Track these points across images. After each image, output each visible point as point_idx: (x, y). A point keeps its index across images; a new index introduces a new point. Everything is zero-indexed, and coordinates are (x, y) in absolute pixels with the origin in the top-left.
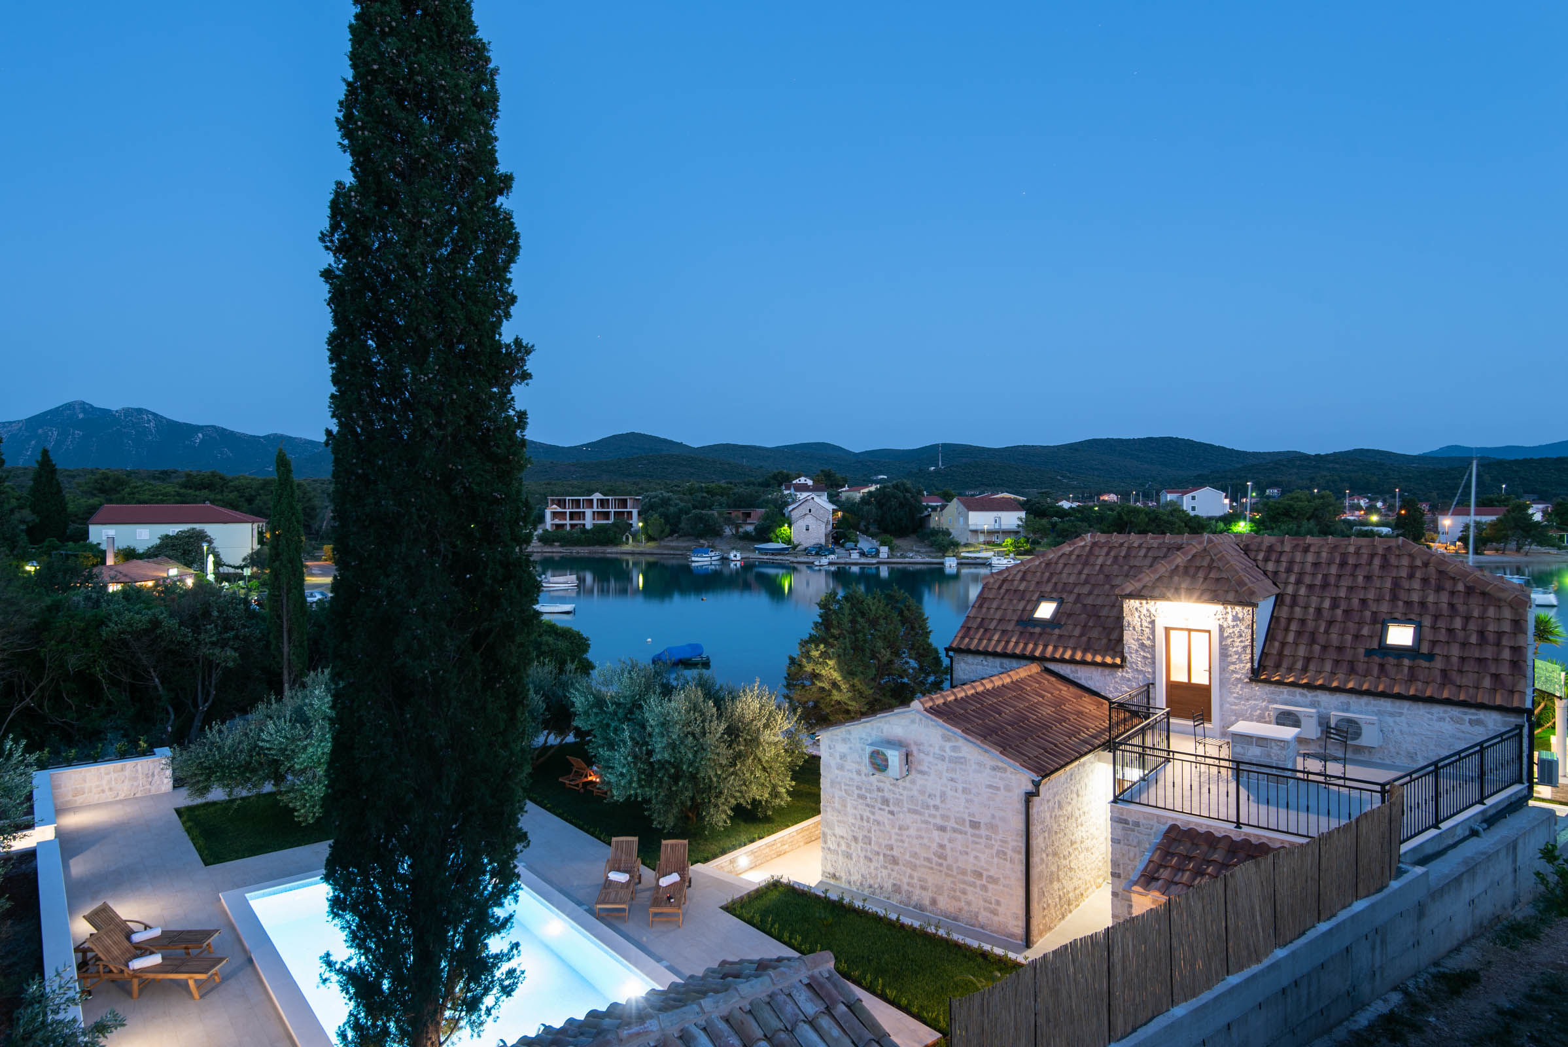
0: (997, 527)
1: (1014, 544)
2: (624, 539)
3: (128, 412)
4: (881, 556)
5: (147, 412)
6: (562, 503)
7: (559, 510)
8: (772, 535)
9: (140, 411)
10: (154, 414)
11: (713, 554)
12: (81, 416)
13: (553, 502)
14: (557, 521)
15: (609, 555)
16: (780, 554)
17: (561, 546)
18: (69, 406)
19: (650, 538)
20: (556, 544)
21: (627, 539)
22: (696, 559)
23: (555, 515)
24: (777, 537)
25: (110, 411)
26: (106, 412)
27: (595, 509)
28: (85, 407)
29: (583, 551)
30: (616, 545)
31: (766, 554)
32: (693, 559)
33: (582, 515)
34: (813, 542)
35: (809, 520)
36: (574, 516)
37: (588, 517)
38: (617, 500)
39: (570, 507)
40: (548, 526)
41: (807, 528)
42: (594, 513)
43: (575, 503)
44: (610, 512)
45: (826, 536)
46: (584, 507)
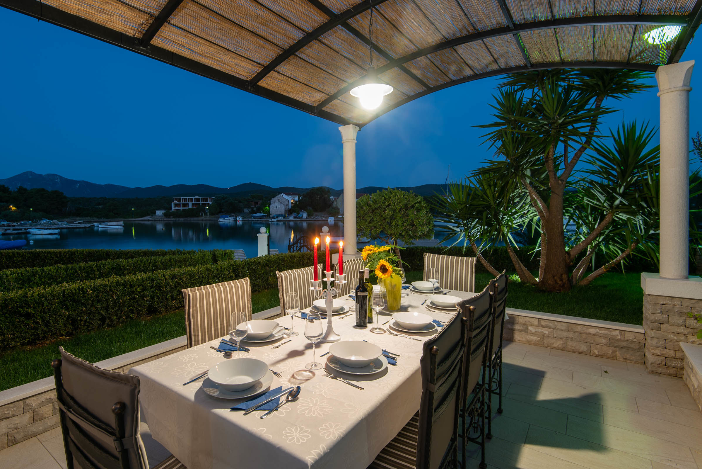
2: (201, 214)
3: (49, 175)
4: (303, 217)
5: (57, 175)
6: (179, 200)
7: (178, 203)
8: (261, 211)
9: (54, 175)
10: (60, 177)
11: (230, 218)
12: (30, 177)
13: (176, 199)
14: (177, 208)
15: (192, 221)
16: (261, 218)
17: (173, 218)
18: (25, 173)
19: (212, 214)
20: (172, 217)
21: (202, 214)
22: (221, 220)
23: (176, 205)
24: (263, 211)
25: (42, 175)
26: (40, 176)
27: (194, 202)
28: (31, 173)
29: (181, 220)
30: (197, 217)
31: (256, 218)
32: (220, 220)
33: (187, 205)
34: (279, 213)
35: (277, 204)
36: (184, 205)
37: (190, 206)
38: (203, 199)
39: (182, 202)
40: (173, 210)
41: (276, 207)
42: (193, 204)
43: (185, 200)
44: (200, 204)
45: (285, 211)
46: (189, 202)
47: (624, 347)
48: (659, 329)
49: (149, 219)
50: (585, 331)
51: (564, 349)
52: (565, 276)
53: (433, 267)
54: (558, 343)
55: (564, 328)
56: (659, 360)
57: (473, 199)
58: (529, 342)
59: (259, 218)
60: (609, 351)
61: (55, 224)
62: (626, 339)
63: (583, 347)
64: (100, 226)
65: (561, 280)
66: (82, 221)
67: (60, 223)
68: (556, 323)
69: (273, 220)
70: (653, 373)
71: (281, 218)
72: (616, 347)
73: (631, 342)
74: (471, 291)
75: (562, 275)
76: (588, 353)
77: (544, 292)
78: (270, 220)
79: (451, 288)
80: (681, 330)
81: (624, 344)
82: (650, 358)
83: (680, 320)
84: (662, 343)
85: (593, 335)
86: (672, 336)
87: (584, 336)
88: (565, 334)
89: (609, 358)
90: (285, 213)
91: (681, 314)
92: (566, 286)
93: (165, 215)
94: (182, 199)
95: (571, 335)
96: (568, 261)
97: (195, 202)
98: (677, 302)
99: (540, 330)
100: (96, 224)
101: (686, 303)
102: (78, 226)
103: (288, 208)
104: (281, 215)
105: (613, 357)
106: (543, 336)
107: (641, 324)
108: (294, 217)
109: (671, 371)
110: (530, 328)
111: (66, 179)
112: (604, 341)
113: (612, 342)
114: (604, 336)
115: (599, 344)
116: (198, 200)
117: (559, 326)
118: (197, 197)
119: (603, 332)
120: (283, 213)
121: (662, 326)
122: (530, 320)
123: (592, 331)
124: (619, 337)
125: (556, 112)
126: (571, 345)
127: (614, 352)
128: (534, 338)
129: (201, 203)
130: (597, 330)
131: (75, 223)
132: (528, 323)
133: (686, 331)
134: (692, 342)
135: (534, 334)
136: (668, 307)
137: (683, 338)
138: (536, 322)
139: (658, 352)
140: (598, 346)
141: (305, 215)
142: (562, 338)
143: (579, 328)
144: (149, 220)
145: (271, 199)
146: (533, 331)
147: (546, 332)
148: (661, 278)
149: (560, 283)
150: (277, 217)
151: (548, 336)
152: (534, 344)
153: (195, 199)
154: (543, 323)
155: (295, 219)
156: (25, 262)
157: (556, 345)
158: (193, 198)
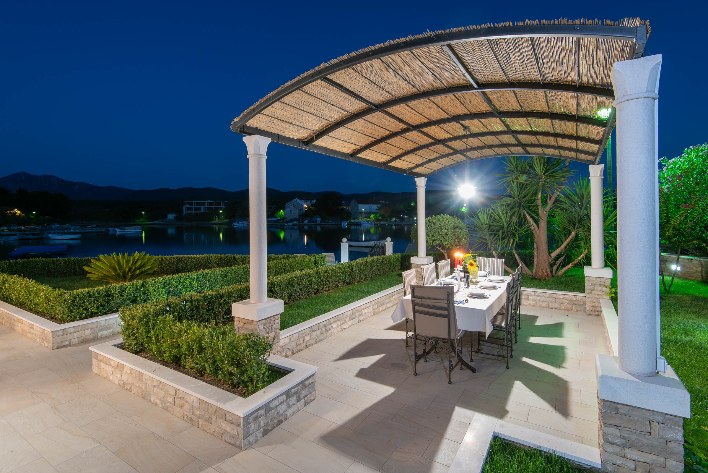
0: (371, 211)
1: (375, 217)
2: (214, 218)
4: (317, 222)
5: (53, 176)
6: (192, 204)
7: (190, 207)
8: (276, 215)
9: (50, 176)
10: (57, 178)
11: (244, 222)
12: (23, 178)
13: (188, 203)
14: (189, 212)
16: (275, 223)
17: (185, 221)
18: (19, 174)
19: (226, 218)
20: (183, 221)
21: (216, 218)
22: (235, 224)
23: (188, 209)
24: (278, 216)
25: (37, 176)
28: (26, 174)
30: (211, 220)
32: (234, 224)
33: (199, 209)
34: (293, 217)
35: (292, 208)
36: (196, 209)
37: (203, 210)
38: (216, 203)
39: (195, 206)
40: (184, 214)
41: (291, 212)
42: (206, 208)
43: (197, 204)
44: (212, 208)
45: (299, 215)
46: (201, 206)
47: (576, 304)
48: (591, 293)
49: (161, 222)
50: (558, 297)
51: (547, 307)
52: (548, 270)
53: (486, 263)
54: (545, 304)
55: (547, 296)
56: (591, 308)
57: (493, 221)
58: (529, 305)
59: (273, 223)
60: (569, 306)
61: (67, 228)
62: (578, 300)
63: (557, 306)
64: (118, 230)
65: (546, 272)
66: (95, 226)
67: (73, 228)
68: (543, 293)
69: (288, 224)
70: (589, 315)
71: (296, 222)
72: (573, 304)
73: (580, 301)
74: (502, 275)
75: (546, 269)
76: (559, 309)
77: (536, 279)
78: (286, 224)
79: (494, 274)
80: (601, 293)
81: (576, 302)
82: (588, 308)
83: (600, 288)
84: (592, 300)
85: (562, 299)
86: (596, 296)
87: (557, 300)
88: (548, 299)
89: (569, 310)
90: (299, 218)
91: (600, 285)
92: (549, 276)
93: (176, 218)
94: (195, 203)
95: (551, 299)
96: (550, 260)
97: (207, 206)
98: (598, 280)
99: (535, 298)
100: (110, 229)
101: (603, 280)
102: (93, 231)
103: (301, 212)
104: (295, 220)
105: (571, 310)
106: (537, 301)
107: (584, 292)
108: (309, 222)
109: (597, 313)
110: (530, 297)
111: (64, 181)
112: (567, 302)
113: (571, 302)
114: (567, 299)
115: (565, 303)
116: (210, 204)
117: (545, 295)
118: (209, 201)
119: (567, 297)
120: (298, 217)
121: (592, 292)
122: (530, 292)
123: (561, 297)
124: (574, 299)
125: (542, 172)
126: (551, 305)
127: (572, 307)
128: (532, 303)
129: (214, 207)
130: (564, 296)
131: (87, 227)
132: (528, 294)
133: (602, 293)
134: (605, 299)
135: (532, 300)
136: (595, 282)
137: (601, 297)
138: (533, 293)
139: (591, 304)
140: (564, 305)
141: (319, 220)
142: (547, 301)
143: (555, 296)
144: (160, 224)
145: (285, 204)
146: (532, 298)
147: (538, 298)
148: (592, 268)
149: (546, 273)
150: (291, 222)
151: (539, 301)
152: (532, 306)
153: (207, 203)
154: (537, 294)
155: (309, 224)
156: (171, 265)
157: (543, 305)
158: (206, 202)
